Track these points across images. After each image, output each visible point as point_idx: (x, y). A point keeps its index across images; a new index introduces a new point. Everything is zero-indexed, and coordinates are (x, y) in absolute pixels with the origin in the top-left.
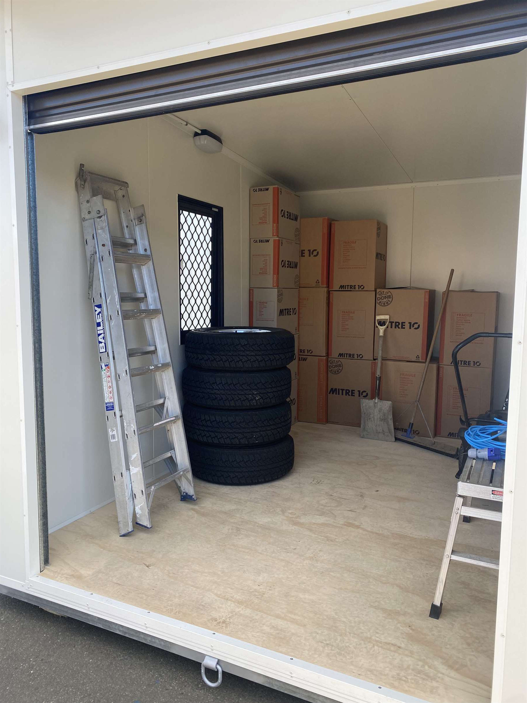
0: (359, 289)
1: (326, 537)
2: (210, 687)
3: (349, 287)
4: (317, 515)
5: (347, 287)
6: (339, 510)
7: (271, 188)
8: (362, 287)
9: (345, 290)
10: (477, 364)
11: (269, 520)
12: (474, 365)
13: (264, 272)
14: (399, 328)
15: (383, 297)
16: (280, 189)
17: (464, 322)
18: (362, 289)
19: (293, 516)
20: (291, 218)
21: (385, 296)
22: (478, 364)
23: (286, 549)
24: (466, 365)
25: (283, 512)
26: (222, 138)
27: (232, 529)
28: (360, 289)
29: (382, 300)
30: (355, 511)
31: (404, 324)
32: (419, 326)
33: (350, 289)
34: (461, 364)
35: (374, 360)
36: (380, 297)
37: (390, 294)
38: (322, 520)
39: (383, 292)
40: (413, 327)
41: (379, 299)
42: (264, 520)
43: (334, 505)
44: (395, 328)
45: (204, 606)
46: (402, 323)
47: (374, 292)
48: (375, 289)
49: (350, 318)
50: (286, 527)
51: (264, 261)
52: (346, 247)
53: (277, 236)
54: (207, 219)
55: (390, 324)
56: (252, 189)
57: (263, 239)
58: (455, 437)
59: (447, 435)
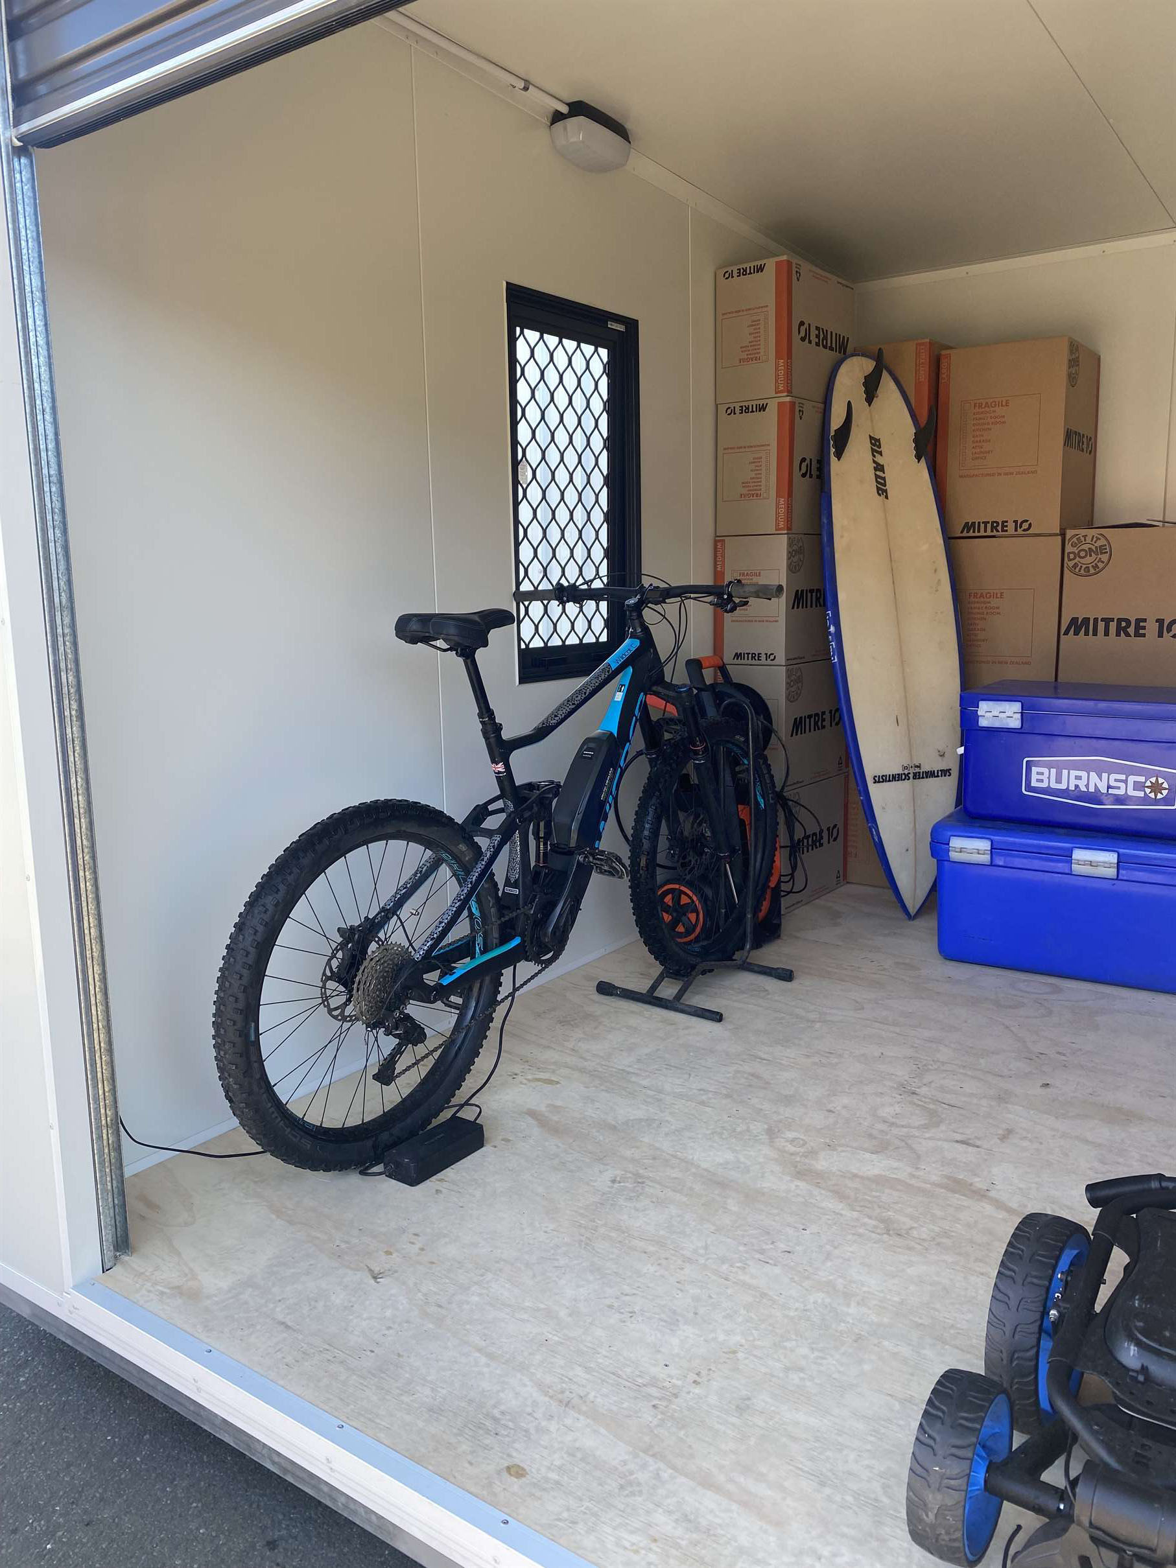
0: (1016, 530)
1: (882, 1221)
3: (989, 526)
4: (866, 1150)
5: (982, 526)
6: (930, 1138)
7: (770, 264)
8: (1025, 526)
9: (977, 534)
11: (730, 1156)
13: (752, 492)
14: (1128, 635)
15: (1084, 550)
16: (794, 266)
18: (1024, 530)
19: (798, 1150)
20: (829, 345)
21: (1090, 549)
25: (772, 1134)
26: (628, 126)
28: (1020, 531)
29: (1082, 561)
30: (978, 1143)
31: (1142, 624)
33: (992, 531)
36: (1075, 550)
37: (1105, 543)
38: (875, 1165)
39: (1085, 536)
40: (1168, 631)
41: (1072, 556)
42: (714, 1156)
43: (917, 1124)
44: (1118, 635)
46: (1138, 621)
47: (1059, 539)
48: (1061, 529)
49: (989, 611)
50: (776, 1181)
51: (754, 462)
52: (980, 419)
53: (789, 392)
54: (596, 352)
55: (1101, 625)
56: (721, 273)
57: (750, 404)
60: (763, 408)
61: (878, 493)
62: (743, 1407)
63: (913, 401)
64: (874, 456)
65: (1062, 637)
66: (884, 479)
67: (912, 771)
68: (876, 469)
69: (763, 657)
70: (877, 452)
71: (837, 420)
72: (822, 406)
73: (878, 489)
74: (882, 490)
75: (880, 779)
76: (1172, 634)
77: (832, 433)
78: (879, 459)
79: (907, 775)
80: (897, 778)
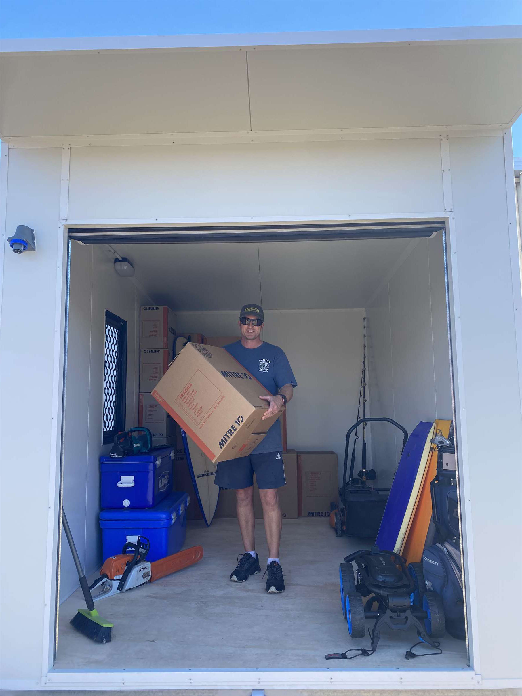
7: (161, 308)
11: (223, 592)
13: (154, 378)
16: (168, 309)
23: (257, 608)
26: (134, 265)
27: (199, 604)
45: (231, 655)
53: (167, 347)
54: (116, 331)
56: (142, 308)
57: (153, 350)
58: (314, 515)
59: (308, 514)
60: (158, 351)
62: (286, 635)
67: (207, 473)
69: (158, 435)
72: (172, 352)
75: (199, 476)
79: (206, 474)
80: (203, 475)
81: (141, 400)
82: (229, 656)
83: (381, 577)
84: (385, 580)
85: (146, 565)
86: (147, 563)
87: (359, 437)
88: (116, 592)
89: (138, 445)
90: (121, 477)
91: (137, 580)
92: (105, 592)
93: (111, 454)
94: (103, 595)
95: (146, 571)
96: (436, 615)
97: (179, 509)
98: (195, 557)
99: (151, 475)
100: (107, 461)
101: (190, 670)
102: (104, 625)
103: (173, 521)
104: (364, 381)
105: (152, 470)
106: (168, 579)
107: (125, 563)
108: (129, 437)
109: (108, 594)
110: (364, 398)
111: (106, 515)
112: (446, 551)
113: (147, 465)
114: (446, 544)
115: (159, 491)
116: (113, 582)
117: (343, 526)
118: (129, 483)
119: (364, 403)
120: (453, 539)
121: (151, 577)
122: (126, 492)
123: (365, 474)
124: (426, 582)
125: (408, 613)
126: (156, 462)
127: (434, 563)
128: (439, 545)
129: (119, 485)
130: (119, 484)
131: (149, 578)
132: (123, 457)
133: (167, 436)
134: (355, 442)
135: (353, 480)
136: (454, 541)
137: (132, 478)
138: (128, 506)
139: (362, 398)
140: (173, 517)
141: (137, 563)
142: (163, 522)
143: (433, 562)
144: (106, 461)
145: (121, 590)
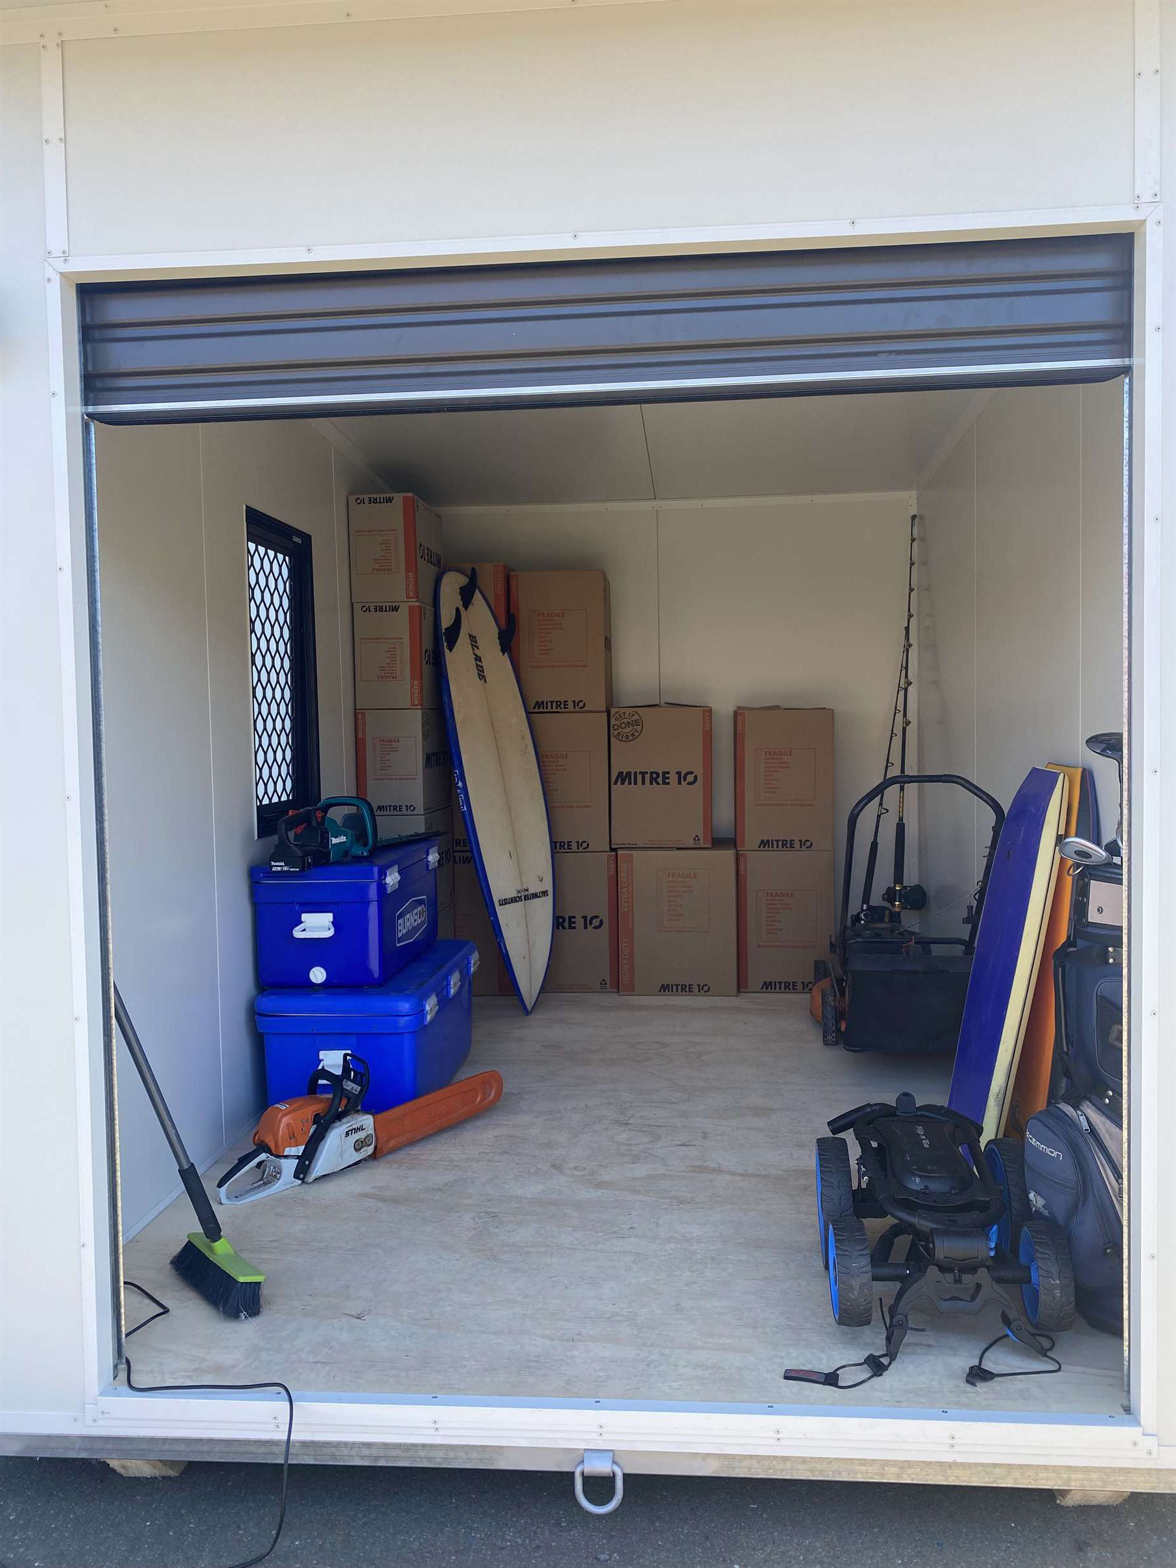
0: (575, 708)
1: (672, 1198)
2: (600, 1517)
3: (554, 704)
4: (628, 1163)
5: (549, 704)
6: (660, 1148)
7: (398, 498)
8: (581, 704)
9: (545, 710)
10: (806, 845)
11: (540, 1187)
12: (801, 847)
13: (389, 675)
14: (658, 783)
15: (623, 723)
16: (415, 501)
17: (778, 765)
18: (580, 708)
19: (583, 1173)
20: (433, 561)
21: (628, 722)
22: (808, 844)
23: (615, 1233)
24: (787, 847)
25: (557, 1167)
27: (480, 1218)
28: (577, 709)
29: (623, 731)
30: (692, 1143)
31: (667, 775)
32: (696, 777)
33: (557, 708)
34: (777, 847)
35: (615, 850)
36: (616, 722)
37: (638, 718)
38: (641, 1170)
39: (624, 713)
40: (685, 780)
41: (616, 727)
42: (533, 1189)
43: (646, 1141)
44: (651, 783)
45: (538, 1361)
46: (664, 773)
47: (606, 714)
48: (606, 708)
49: (558, 768)
50: (585, 1194)
51: (389, 651)
52: (544, 625)
53: (418, 598)
54: (284, 560)
55: (639, 777)
56: (353, 498)
57: (384, 605)
58: (775, 988)
59: (761, 987)
60: (396, 609)
61: (479, 678)
62: (679, 1309)
63: (493, 609)
64: (474, 649)
65: (613, 787)
66: (482, 667)
67: (523, 894)
68: (476, 660)
69: (404, 808)
70: (475, 646)
71: (446, 621)
72: (433, 609)
73: (479, 675)
74: (482, 676)
75: (504, 902)
76: (686, 782)
77: (443, 631)
78: (476, 651)
79: (520, 897)
80: (514, 900)
81: (360, 727)
82: (533, 1364)
83: (918, 1180)
84: (926, 1188)
85: (361, 1121)
86: (364, 1115)
87: (888, 811)
88: (292, 1183)
89: (343, 839)
90: (303, 915)
91: (341, 1155)
92: (265, 1184)
93: (273, 863)
94: (261, 1189)
95: (361, 1135)
96: (1053, 1282)
97: (448, 984)
98: (483, 1100)
99: (373, 910)
100: (267, 877)
101: (434, 1400)
102: (242, 1279)
103: (429, 1018)
104: (906, 676)
105: (376, 899)
106: (415, 1151)
107: (310, 1117)
108: (317, 821)
109: (272, 1189)
110: (905, 715)
111: (272, 1003)
112: (1085, 1126)
113: (364, 889)
114: (1085, 1105)
115: (398, 945)
116: (283, 1161)
117: (840, 1022)
118: (321, 929)
119: (904, 729)
120: (1104, 1095)
121: (376, 1148)
122: (315, 950)
123: (900, 896)
124: (1032, 1196)
125: (983, 1275)
126: (385, 879)
127: (1052, 1153)
128: (1068, 1109)
129: (298, 933)
130: (297, 931)
131: (370, 1150)
132: (303, 870)
133: (424, 810)
134: (878, 822)
135: (869, 907)
136: (1107, 1101)
137: (329, 917)
138: (323, 981)
139: (900, 716)
140: (428, 1008)
141: (339, 1117)
142: (403, 1021)
143: (1050, 1151)
144: (265, 877)
145: (303, 1180)
